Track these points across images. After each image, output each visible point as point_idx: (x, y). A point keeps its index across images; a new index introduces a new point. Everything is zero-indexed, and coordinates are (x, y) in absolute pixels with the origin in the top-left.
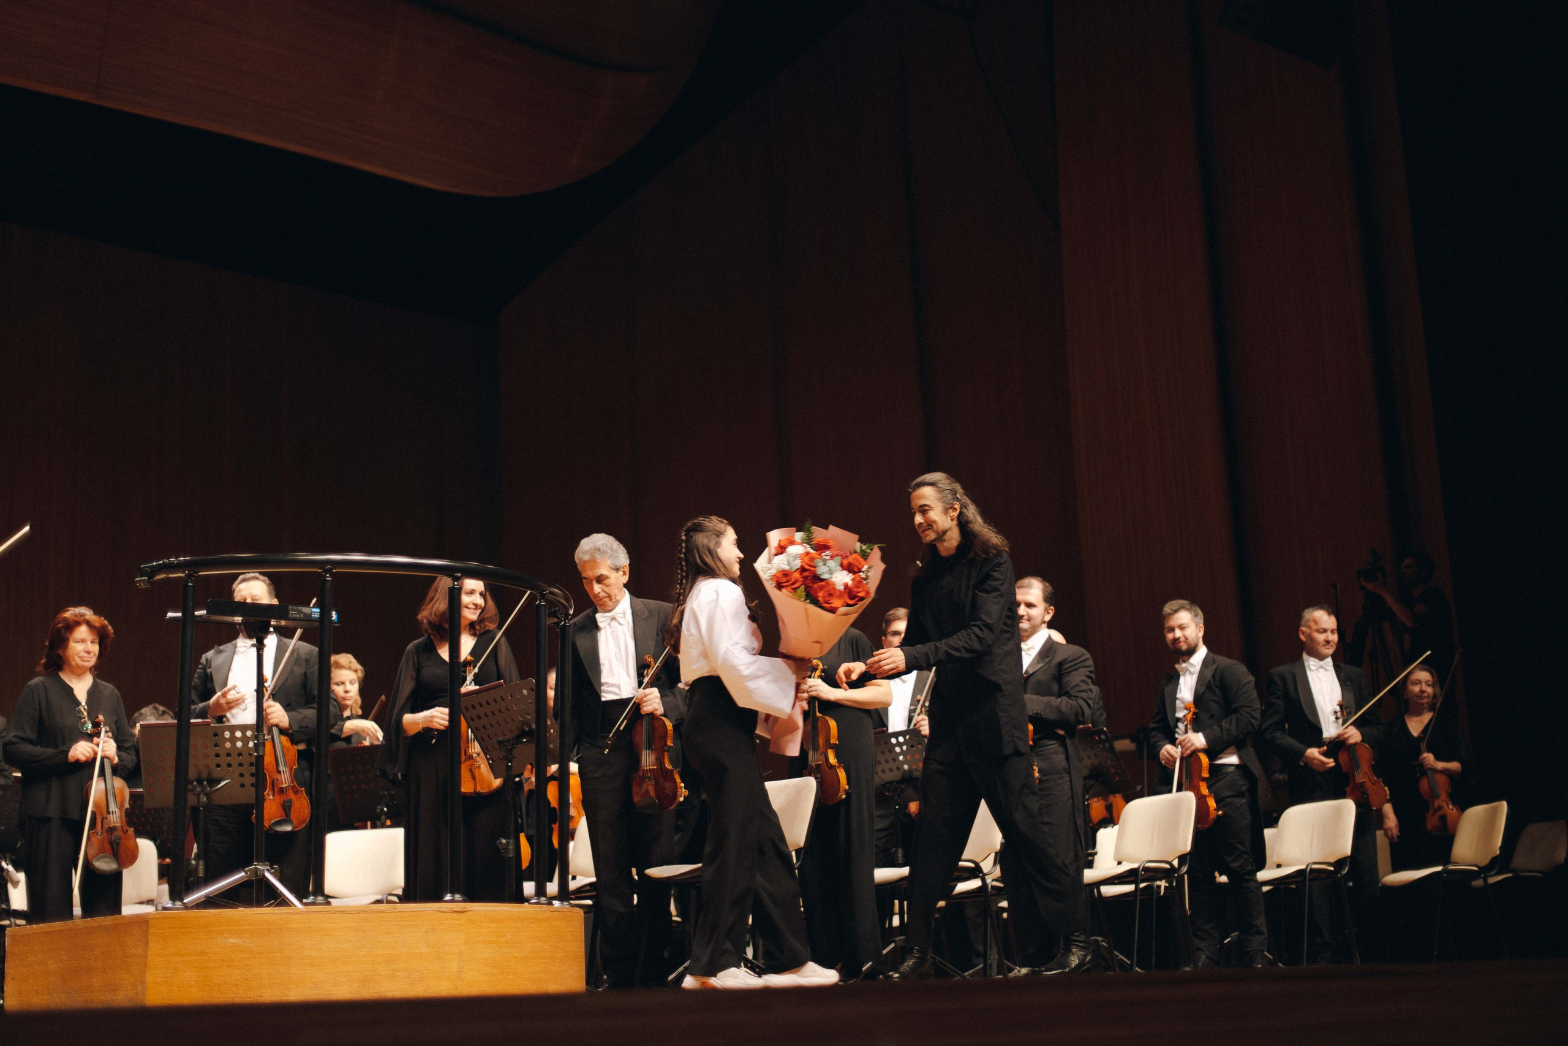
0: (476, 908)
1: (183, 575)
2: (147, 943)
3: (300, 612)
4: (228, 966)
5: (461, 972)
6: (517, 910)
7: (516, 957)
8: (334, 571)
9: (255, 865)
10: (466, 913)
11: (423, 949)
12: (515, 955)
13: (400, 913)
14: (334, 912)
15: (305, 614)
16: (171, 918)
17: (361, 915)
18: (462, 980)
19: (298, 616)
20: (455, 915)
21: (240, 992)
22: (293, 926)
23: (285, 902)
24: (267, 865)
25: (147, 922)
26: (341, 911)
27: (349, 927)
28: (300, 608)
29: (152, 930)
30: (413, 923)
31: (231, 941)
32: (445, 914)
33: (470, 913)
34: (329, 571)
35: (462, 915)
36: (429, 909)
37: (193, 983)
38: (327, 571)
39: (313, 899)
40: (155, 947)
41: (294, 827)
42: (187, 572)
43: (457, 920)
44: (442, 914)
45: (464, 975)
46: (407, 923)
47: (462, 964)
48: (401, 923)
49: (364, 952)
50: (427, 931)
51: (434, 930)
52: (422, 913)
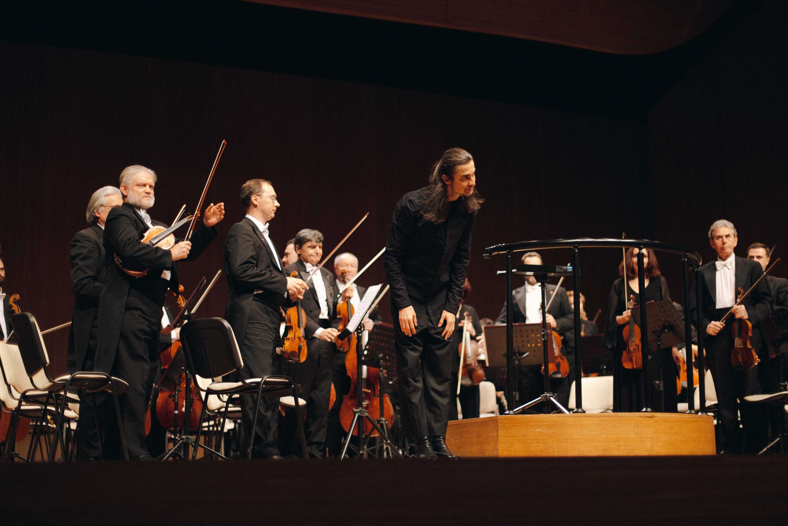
0: (659, 415)
1: (506, 252)
2: (498, 431)
3: (561, 269)
5: (653, 447)
6: (680, 416)
7: (680, 441)
8: (579, 247)
9: (546, 394)
10: (654, 418)
11: (633, 435)
12: (680, 439)
13: (620, 417)
14: (587, 417)
15: (564, 270)
16: (508, 418)
18: (653, 451)
19: (561, 271)
20: (648, 419)
22: (567, 423)
23: (561, 412)
24: (551, 394)
25: (497, 420)
26: (591, 416)
27: (595, 424)
28: (561, 267)
29: (499, 425)
31: (538, 430)
32: (643, 418)
33: (655, 417)
34: (577, 247)
35: (652, 419)
36: (635, 416)
37: (520, 450)
38: (575, 247)
39: (577, 410)
40: (501, 433)
41: (562, 376)
42: (507, 251)
43: (650, 421)
44: (641, 418)
45: (654, 449)
46: (624, 422)
47: (653, 443)
48: (621, 422)
49: (603, 436)
50: (634, 427)
51: (638, 426)
52: (631, 418)
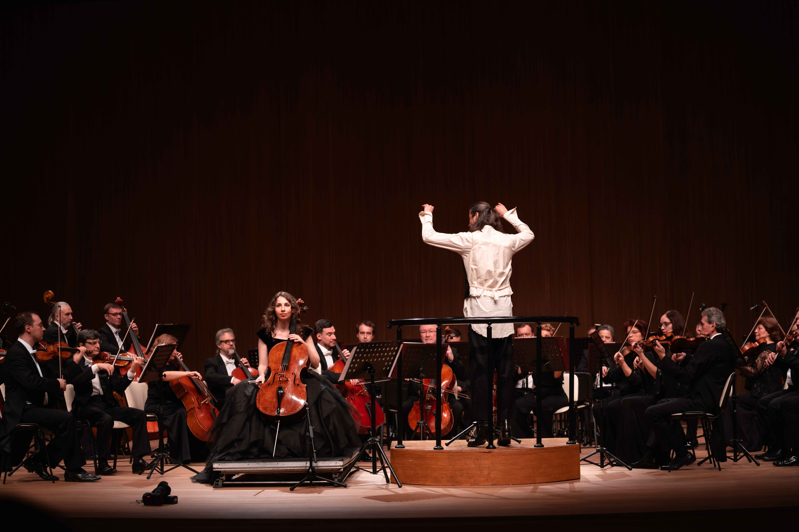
0: (496, 451)
4: (410, 469)
5: (489, 474)
7: (516, 468)
10: (491, 453)
11: (473, 466)
12: (516, 467)
13: (464, 453)
14: (440, 452)
17: (450, 453)
18: (490, 477)
21: (414, 478)
26: (443, 452)
30: (469, 457)
31: (410, 460)
32: (482, 453)
33: (493, 453)
43: (487, 455)
44: (480, 453)
45: (491, 475)
46: (467, 457)
47: (489, 471)
48: (465, 457)
49: (452, 467)
50: (475, 460)
51: (478, 459)
52: (472, 453)
